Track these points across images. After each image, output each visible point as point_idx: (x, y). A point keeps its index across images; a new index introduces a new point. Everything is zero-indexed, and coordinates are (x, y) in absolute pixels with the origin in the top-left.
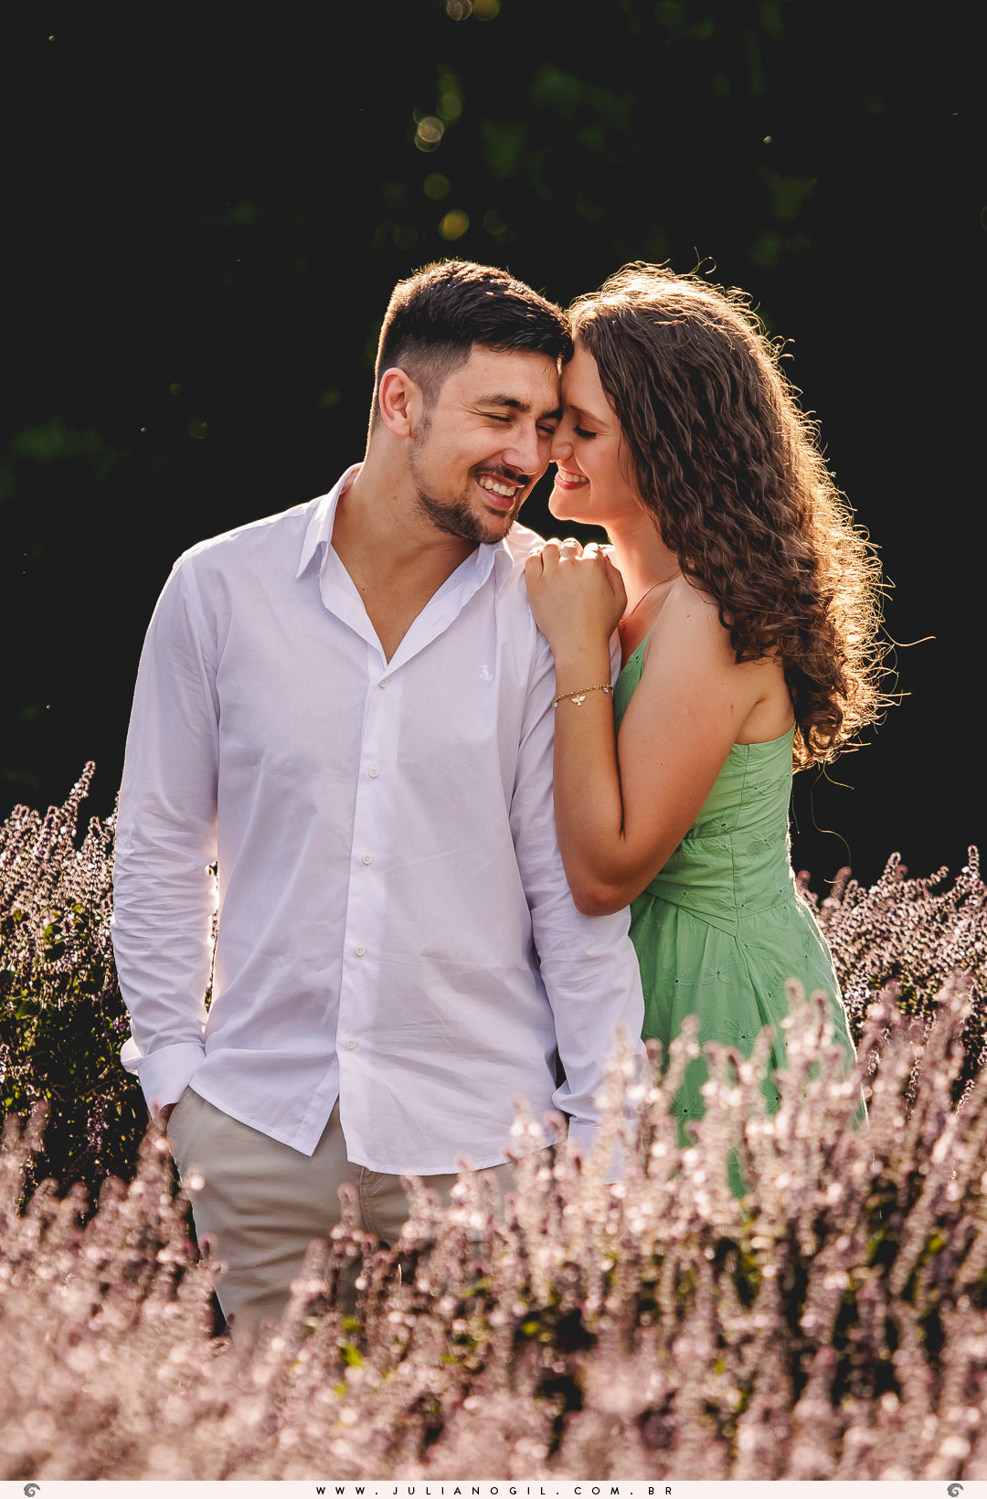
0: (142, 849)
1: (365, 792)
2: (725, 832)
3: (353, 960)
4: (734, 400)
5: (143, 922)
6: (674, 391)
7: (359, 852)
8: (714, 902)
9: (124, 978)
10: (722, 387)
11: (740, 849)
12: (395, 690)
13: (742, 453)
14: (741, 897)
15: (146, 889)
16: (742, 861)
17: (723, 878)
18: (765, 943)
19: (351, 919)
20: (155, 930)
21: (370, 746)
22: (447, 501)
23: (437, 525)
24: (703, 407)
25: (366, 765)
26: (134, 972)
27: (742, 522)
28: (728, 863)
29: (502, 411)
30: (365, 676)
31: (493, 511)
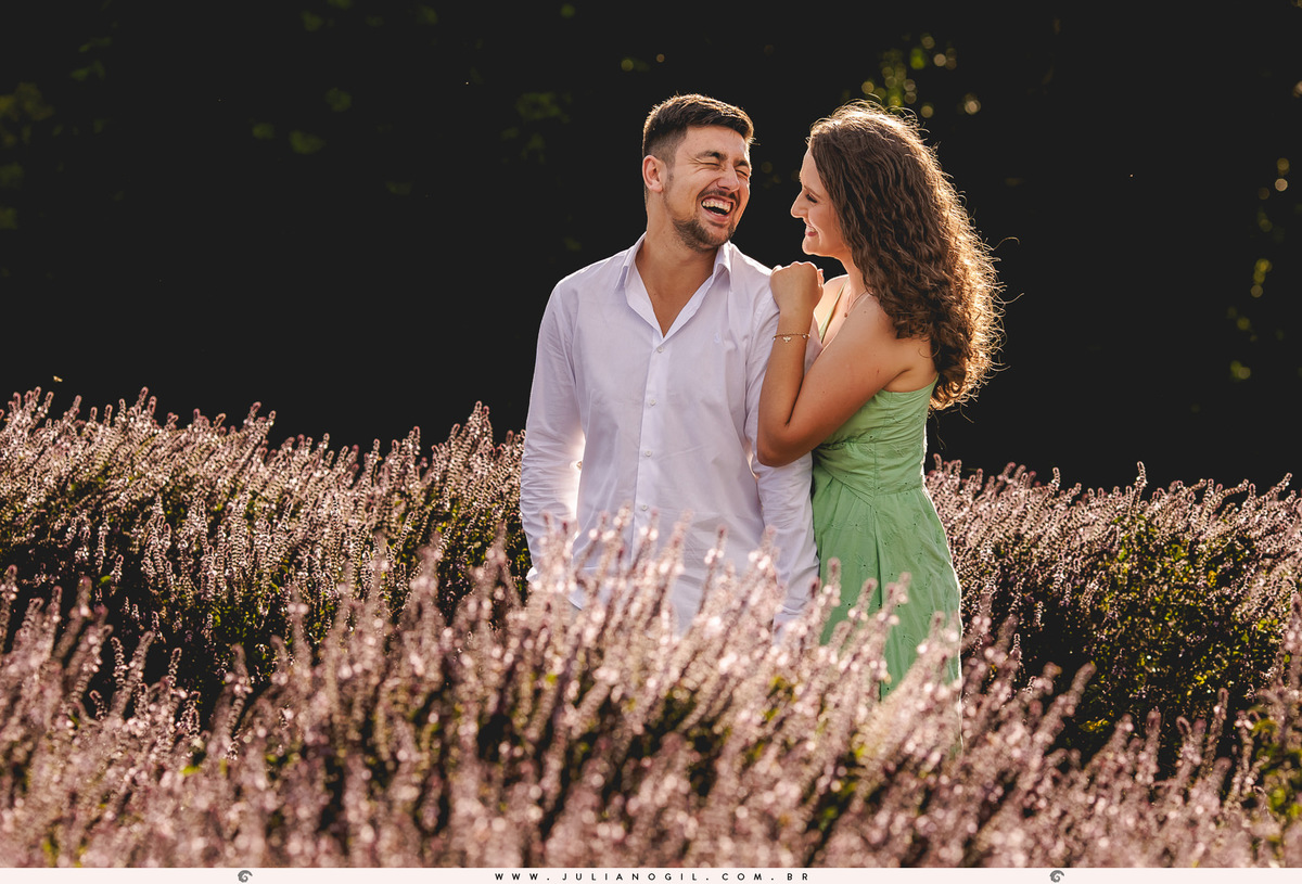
0: (532, 453)
1: (647, 413)
2: (872, 441)
3: (640, 513)
4: (897, 183)
5: (534, 495)
6: (858, 178)
7: (644, 448)
8: (863, 484)
9: (526, 529)
10: (888, 177)
11: (880, 453)
12: (667, 353)
13: (898, 214)
14: (878, 483)
15: (535, 475)
16: (880, 461)
17: (869, 470)
18: (889, 513)
19: (639, 488)
20: (541, 499)
21: (650, 387)
22: (687, 219)
23: (687, 244)
24: (875, 187)
25: (648, 397)
26: (529, 524)
27: (896, 255)
28: (872, 460)
29: (713, 160)
30: (651, 346)
31: (714, 224)
